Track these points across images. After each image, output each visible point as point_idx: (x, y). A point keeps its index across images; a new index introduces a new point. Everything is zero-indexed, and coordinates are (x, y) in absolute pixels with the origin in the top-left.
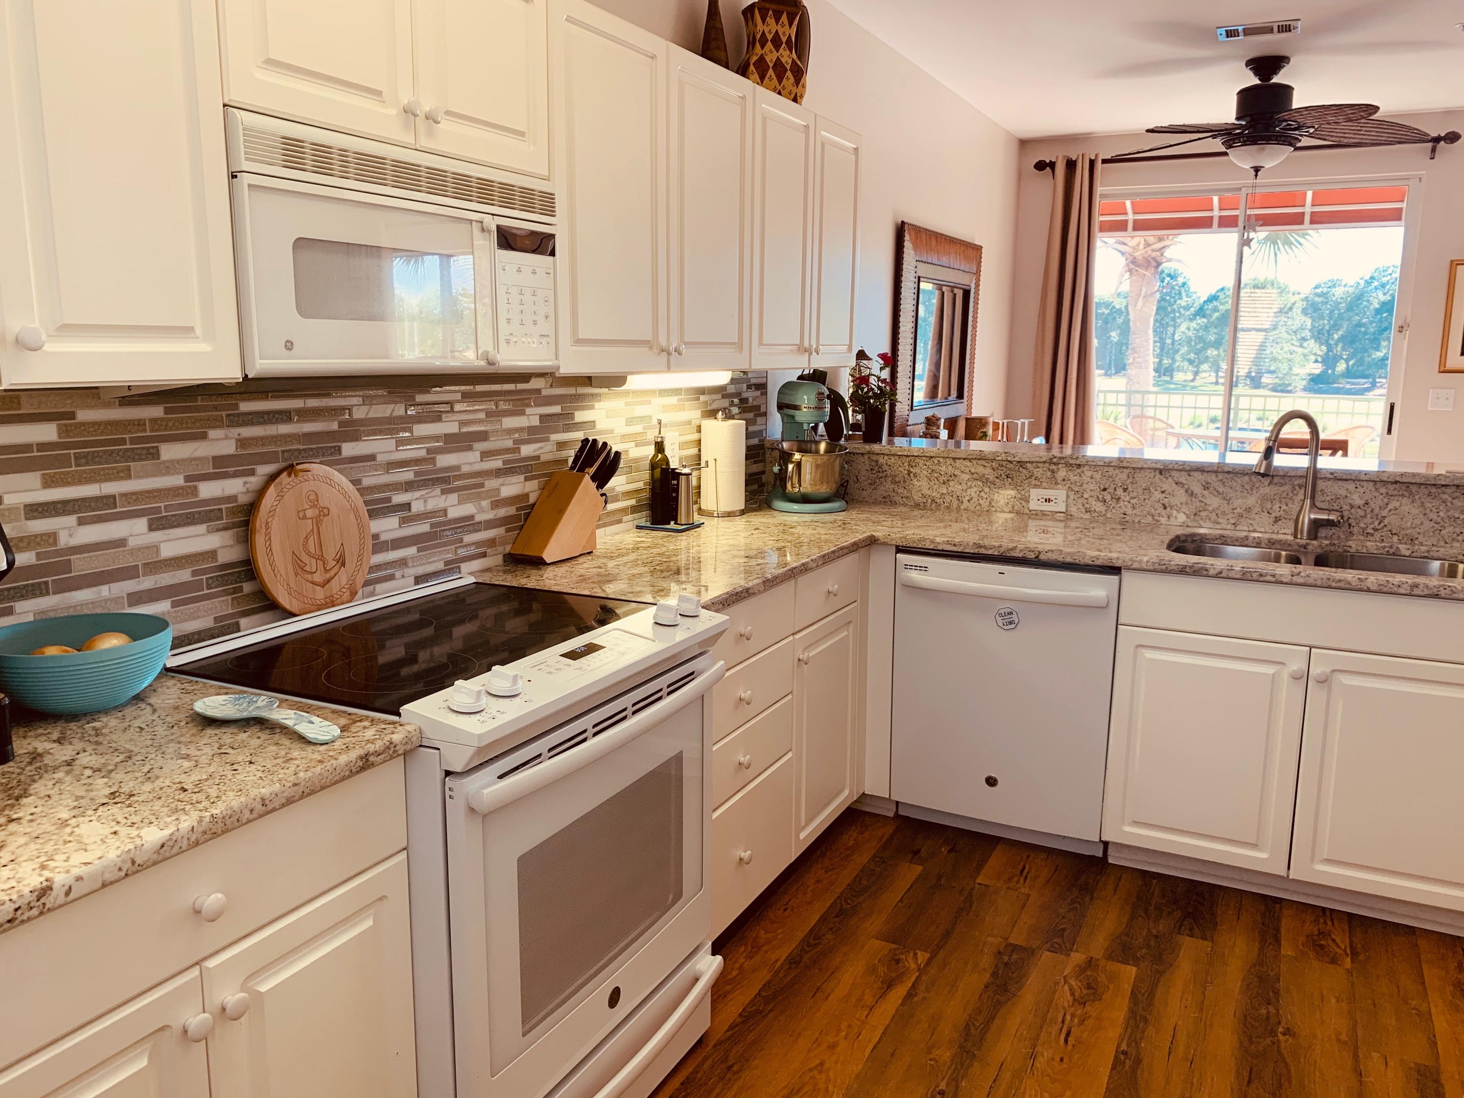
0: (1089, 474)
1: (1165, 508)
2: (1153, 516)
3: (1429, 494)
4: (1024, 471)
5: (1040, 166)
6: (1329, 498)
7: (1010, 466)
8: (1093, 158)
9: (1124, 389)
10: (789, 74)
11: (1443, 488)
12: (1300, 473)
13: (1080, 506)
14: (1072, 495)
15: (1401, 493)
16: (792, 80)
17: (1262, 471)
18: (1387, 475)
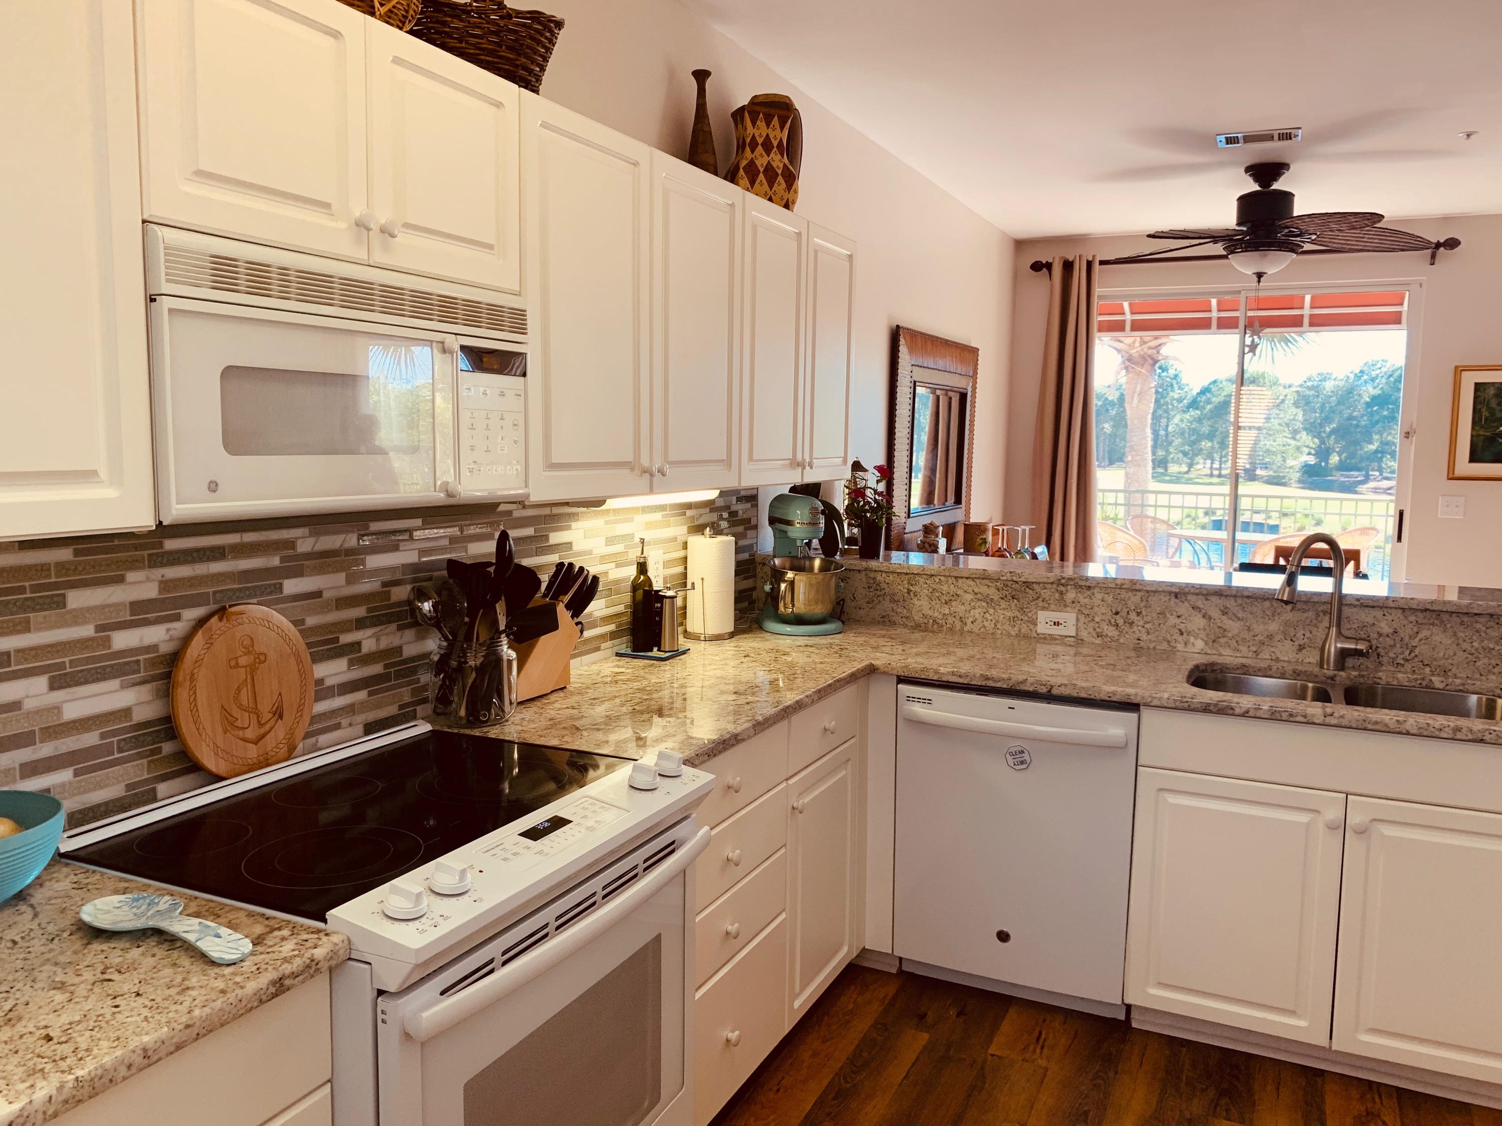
0: (1099, 596)
1: (1182, 634)
2: (1169, 642)
3: (1462, 623)
4: (1031, 592)
5: (1037, 267)
6: (1355, 626)
7: (1015, 586)
8: (1090, 259)
9: (1122, 488)
10: (780, 178)
11: (1476, 617)
12: (1323, 599)
13: (1091, 630)
14: (1082, 619)
15: (1431, 622)
16: (784, 185)
17: (1285, 599)
18: (1416, 601)
